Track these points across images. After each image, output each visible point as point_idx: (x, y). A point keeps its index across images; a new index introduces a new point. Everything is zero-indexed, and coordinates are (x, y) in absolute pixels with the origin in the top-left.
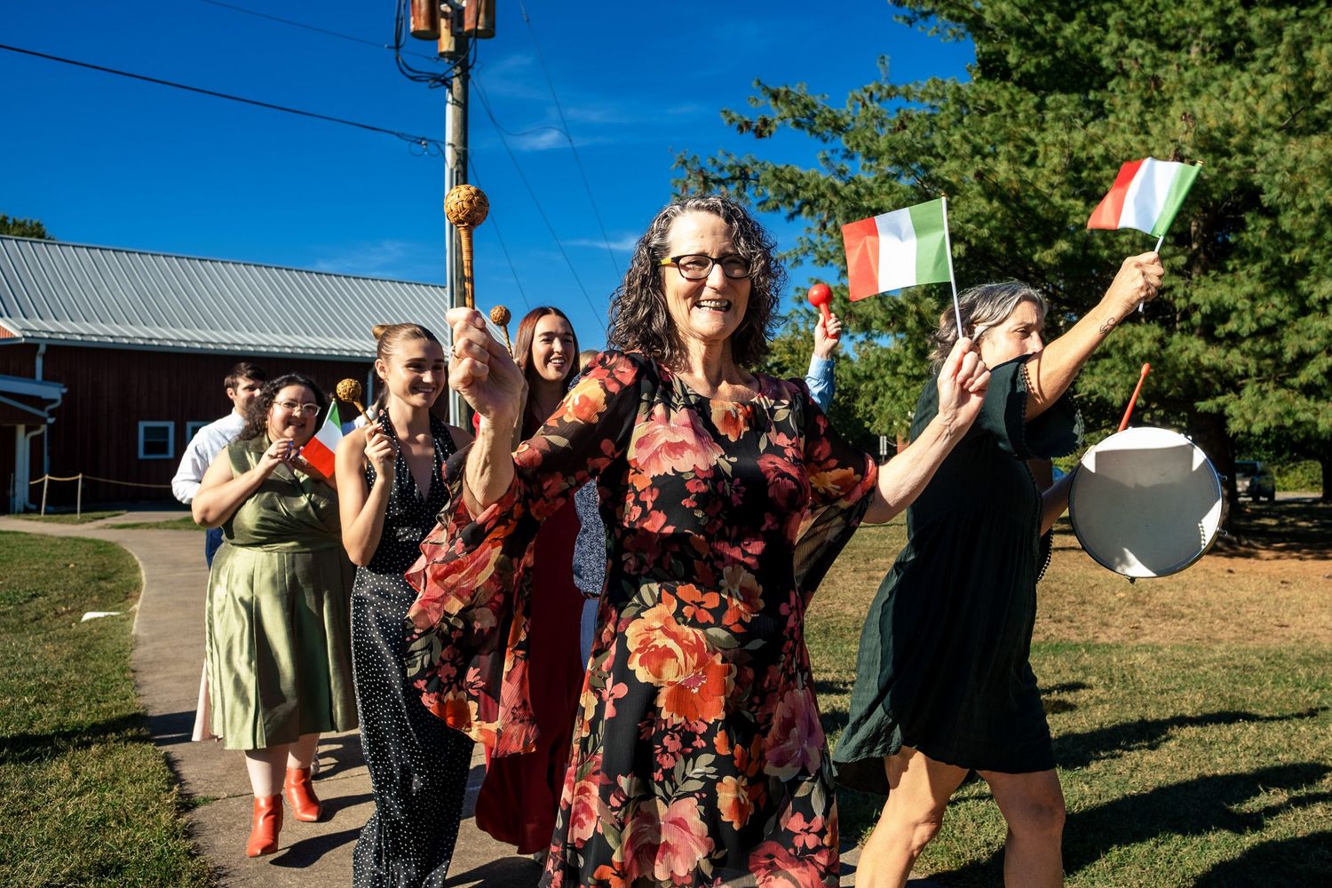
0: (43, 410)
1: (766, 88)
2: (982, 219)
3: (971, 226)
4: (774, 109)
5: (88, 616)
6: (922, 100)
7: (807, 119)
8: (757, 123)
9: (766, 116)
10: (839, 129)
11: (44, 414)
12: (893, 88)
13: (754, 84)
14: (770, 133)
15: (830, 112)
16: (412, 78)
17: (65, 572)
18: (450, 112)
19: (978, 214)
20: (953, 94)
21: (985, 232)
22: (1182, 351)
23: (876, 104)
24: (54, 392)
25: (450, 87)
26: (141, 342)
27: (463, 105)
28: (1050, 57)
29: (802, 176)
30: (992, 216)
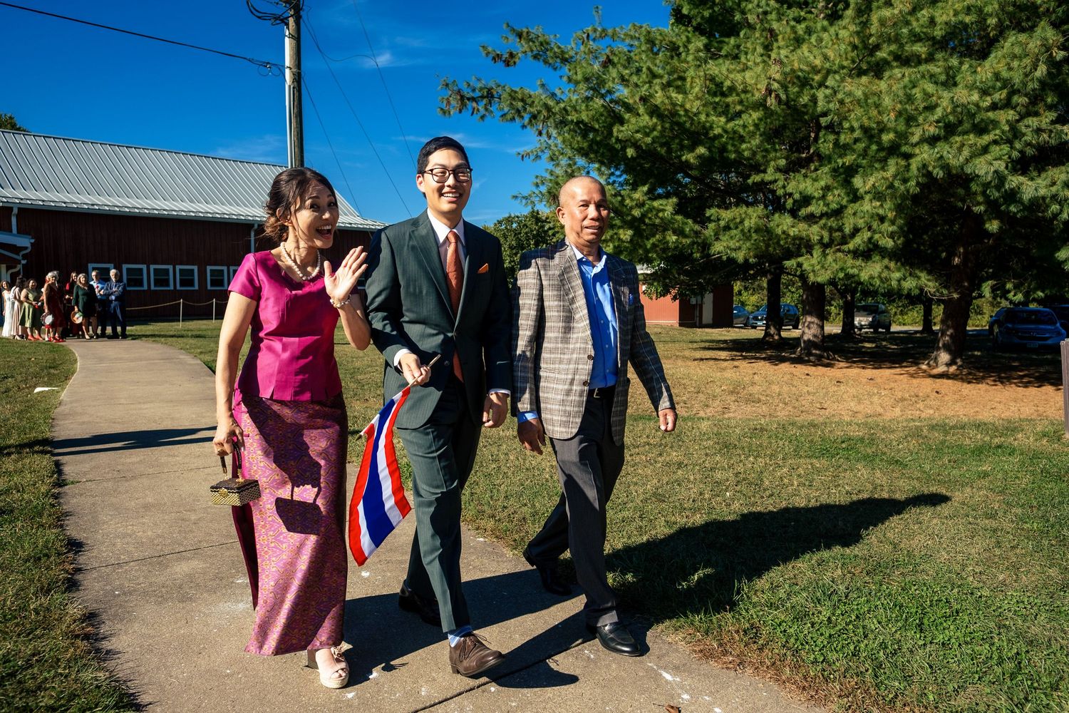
0: (18, 254)
1: (513, 30)
2: (648, 130)
3: (639, 136)
4: (519, 45)
5: (38, 390)
6: (623, 40)
7: (542, 53)
8: (506, 56)
9: (512, 50)
10: (565, 61)
11: (19, 258)
12: (604, 30)
13: (505, 26)
14: (515, 63)
15: (559, 48)
16: (259, 17)
17: (27, 364)
18: (288, 44)
19: (645, 127)
20: (645, 36)
21: (649, 140)
22: (778, 226)
23: (591, 43)
24: (25, 242)
25: (287, 25)
26: (86, 207)
27: (297, 38)
28: (711, 11)
29: (530, 96)
30: (654, 129)
